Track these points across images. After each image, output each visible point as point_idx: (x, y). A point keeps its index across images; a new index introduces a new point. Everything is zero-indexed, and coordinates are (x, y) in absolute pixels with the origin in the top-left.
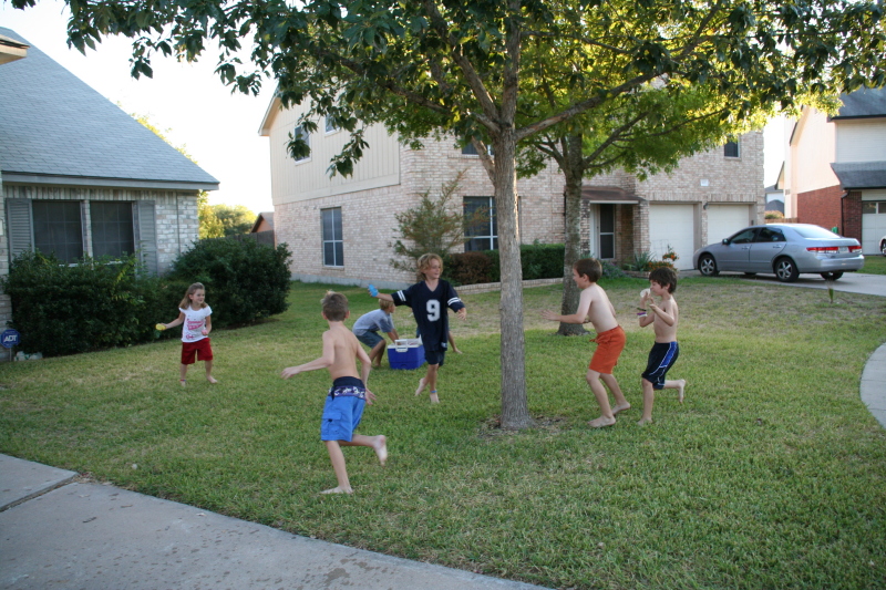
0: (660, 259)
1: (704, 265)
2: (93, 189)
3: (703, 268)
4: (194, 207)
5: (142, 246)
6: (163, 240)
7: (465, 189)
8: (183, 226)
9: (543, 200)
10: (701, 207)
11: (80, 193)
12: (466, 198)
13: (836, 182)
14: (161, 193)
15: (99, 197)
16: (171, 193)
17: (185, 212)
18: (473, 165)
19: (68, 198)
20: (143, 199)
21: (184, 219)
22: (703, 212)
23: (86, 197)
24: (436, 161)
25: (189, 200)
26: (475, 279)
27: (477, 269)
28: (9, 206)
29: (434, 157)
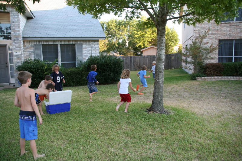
2: (61, 41)
4: (98, 45)
5: (78, 58)
6: (85, 56)
7: (220, 36)
8: (93, 51)
11: (57, 42)
12: (220, 40)
14: (85, 41)
15: (62, 43)
16: (89, 41)
17: (94, 47)
18: (225, 26)
19: (53, 43)
20: (78, 43)
21: (94, 49)
23: (59, 43)
24: (206, 25)
25: (96, 43)
26: (215, 74)
27: (216, 70)
28: (35, 46)
29: (205, 24)
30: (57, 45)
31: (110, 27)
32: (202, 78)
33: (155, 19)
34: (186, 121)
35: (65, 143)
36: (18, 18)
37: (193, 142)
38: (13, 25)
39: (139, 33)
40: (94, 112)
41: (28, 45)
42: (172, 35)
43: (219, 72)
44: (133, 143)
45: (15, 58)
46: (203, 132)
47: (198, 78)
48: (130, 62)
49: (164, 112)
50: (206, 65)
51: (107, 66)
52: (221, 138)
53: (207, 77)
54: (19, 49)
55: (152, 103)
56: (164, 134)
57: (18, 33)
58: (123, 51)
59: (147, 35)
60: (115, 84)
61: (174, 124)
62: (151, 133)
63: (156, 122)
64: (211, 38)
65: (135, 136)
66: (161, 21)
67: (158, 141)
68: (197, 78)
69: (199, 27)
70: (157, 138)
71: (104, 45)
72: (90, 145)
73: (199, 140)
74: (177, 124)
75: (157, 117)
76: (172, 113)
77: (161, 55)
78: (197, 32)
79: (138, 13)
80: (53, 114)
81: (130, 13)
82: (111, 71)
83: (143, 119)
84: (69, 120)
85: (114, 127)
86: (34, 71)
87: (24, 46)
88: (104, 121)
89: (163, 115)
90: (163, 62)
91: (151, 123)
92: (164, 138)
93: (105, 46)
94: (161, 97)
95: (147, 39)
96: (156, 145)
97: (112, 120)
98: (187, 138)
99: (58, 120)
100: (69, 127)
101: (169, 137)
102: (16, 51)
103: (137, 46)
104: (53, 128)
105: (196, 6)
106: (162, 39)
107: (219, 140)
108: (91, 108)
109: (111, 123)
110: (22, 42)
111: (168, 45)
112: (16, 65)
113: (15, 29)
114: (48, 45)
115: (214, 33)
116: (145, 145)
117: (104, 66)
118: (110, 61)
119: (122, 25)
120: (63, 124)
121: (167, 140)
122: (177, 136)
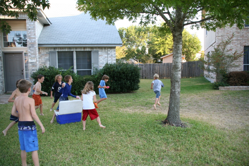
2: (76, 48)
4: (114, 52)
5: (94, 65)
6: (101, 63)
7: (245, 42)
11: (72, 49)
12: (245, 47)
14: (101, 48)
15: (78, 50)
16: (105, 48)
17: (111, 54)
19: (68, 50)
20: (94, 50)
21: (110, 56)
23: (74, 50)
24: (229, 31)
25: (112, 50)
26: (240, 84)
27: (241, 79)
28: (50, 54)
29: (228, 29)
30: (73, 52)
31: (129, 33)
32: (225, 87)
33: (171, 25)
34: (204, 136)
35: (70, 157)
36: (34, 25)
37: (211, 161)
38: (29, 32)
39: (159, 39)
40: (106, 123)
41: (43, 52)
42: (193, 41)
43: (244, 81)
44: (143, 160)
45: (30, 65)
46: (223, 150)
47: (221, 87)
48: (149, 70)
49: (180, 125)
50: (229, 73)
51: (123, 74)
52: (245, 157)
53: (230, 87)
54: (34, 56)
55: (168, 115)
56: (178, 150)
57: (33, 40)
58: (142, 58)
59: (167, 42)
60: (132, 93)
61: (191, 140)
62: (164, 148)
63: (170, 136)
64: (235, 44)
65: (146, 152)
66: (178, 26)
67: (171, 159)
68: (219, 87)
69: (222, 33)
70: (170, 154)
71: (122, 52)
72: (96, 160)
73: (218, 159)
74: (194, 139)
75: (172, 130)
76: (189, 127)
77: (177, 62)
78: (219, 38)
79: (153, 18)
80: (63, 124)
81: (145, 18)
82: (127, 79)
83: (157, 132)
84: (79, 131)
85: (125, 140)
86: (48, 78)
87: (39, 53)
88: (115, 133)
89: (180, 128)
90: (180, 71)
91: (165, 136)
92: (178, 154)
93: (124, 53)
94: (177, 108)
95: (167, 46)
96: (168, 162)
97: (124, 132)
98: (203, 155)
99: (67, 131)
100: (77, 139)
101: (183, 153)
102: (31, 59)
103: (157, 53)
104: (60, 140)
105: (214, 9)
106: (179, 45)
107: (242, 160)
108: (103, 118)
109: (122, 136)
110: (37, 49)
111: (190, 52)
112: (31, 72)
113: (31, 36)
114: (64, 52)
115: (238, 39)
116: (156, 162)
117: (120, 75)
118: (127, 69)
119: (142, 32)
120: (71, 136)
121: (181, 157)
122: (193, 153)
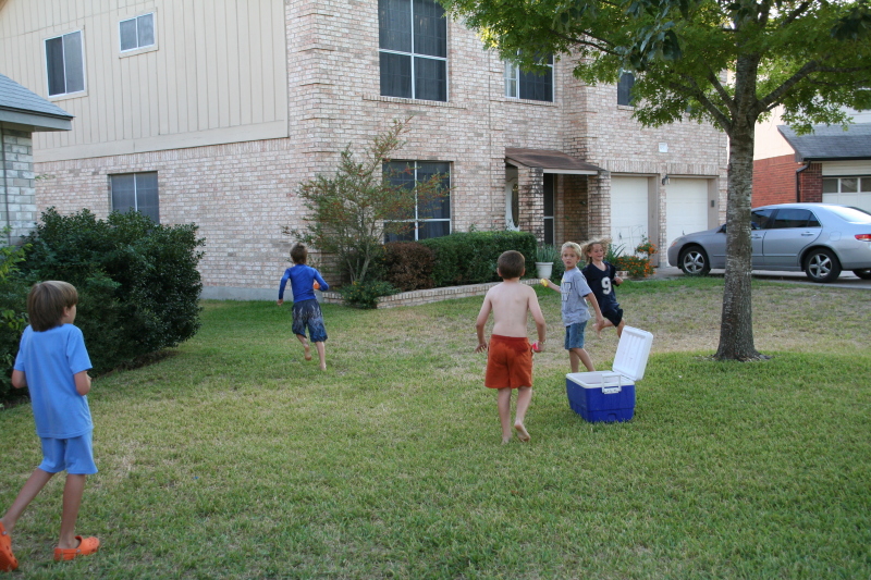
0: (630, 252)
1: (688, 260)
3: (686, 265)
4: (28, 158)
8: (13, 190)
9: (480, 167)
10: (658, 181)
12: (385, 162)
13: (790, 151)
18: (395, 111)
21: (14, 179)
22: (662, 188)
27: (417, 268)
32: (393, 297)
43: (424, 273)
47: (382, 298)
53: (404, 295)
68: (376, 300)
78: (323, 124)
